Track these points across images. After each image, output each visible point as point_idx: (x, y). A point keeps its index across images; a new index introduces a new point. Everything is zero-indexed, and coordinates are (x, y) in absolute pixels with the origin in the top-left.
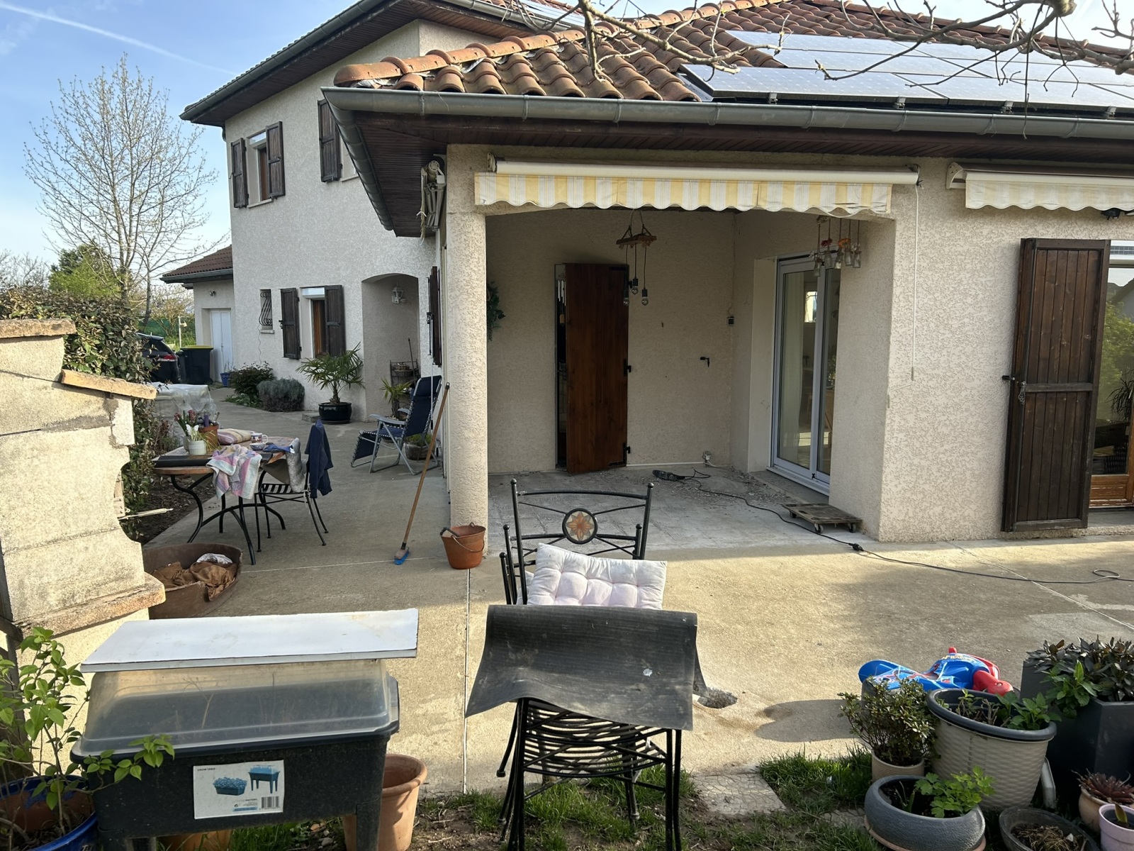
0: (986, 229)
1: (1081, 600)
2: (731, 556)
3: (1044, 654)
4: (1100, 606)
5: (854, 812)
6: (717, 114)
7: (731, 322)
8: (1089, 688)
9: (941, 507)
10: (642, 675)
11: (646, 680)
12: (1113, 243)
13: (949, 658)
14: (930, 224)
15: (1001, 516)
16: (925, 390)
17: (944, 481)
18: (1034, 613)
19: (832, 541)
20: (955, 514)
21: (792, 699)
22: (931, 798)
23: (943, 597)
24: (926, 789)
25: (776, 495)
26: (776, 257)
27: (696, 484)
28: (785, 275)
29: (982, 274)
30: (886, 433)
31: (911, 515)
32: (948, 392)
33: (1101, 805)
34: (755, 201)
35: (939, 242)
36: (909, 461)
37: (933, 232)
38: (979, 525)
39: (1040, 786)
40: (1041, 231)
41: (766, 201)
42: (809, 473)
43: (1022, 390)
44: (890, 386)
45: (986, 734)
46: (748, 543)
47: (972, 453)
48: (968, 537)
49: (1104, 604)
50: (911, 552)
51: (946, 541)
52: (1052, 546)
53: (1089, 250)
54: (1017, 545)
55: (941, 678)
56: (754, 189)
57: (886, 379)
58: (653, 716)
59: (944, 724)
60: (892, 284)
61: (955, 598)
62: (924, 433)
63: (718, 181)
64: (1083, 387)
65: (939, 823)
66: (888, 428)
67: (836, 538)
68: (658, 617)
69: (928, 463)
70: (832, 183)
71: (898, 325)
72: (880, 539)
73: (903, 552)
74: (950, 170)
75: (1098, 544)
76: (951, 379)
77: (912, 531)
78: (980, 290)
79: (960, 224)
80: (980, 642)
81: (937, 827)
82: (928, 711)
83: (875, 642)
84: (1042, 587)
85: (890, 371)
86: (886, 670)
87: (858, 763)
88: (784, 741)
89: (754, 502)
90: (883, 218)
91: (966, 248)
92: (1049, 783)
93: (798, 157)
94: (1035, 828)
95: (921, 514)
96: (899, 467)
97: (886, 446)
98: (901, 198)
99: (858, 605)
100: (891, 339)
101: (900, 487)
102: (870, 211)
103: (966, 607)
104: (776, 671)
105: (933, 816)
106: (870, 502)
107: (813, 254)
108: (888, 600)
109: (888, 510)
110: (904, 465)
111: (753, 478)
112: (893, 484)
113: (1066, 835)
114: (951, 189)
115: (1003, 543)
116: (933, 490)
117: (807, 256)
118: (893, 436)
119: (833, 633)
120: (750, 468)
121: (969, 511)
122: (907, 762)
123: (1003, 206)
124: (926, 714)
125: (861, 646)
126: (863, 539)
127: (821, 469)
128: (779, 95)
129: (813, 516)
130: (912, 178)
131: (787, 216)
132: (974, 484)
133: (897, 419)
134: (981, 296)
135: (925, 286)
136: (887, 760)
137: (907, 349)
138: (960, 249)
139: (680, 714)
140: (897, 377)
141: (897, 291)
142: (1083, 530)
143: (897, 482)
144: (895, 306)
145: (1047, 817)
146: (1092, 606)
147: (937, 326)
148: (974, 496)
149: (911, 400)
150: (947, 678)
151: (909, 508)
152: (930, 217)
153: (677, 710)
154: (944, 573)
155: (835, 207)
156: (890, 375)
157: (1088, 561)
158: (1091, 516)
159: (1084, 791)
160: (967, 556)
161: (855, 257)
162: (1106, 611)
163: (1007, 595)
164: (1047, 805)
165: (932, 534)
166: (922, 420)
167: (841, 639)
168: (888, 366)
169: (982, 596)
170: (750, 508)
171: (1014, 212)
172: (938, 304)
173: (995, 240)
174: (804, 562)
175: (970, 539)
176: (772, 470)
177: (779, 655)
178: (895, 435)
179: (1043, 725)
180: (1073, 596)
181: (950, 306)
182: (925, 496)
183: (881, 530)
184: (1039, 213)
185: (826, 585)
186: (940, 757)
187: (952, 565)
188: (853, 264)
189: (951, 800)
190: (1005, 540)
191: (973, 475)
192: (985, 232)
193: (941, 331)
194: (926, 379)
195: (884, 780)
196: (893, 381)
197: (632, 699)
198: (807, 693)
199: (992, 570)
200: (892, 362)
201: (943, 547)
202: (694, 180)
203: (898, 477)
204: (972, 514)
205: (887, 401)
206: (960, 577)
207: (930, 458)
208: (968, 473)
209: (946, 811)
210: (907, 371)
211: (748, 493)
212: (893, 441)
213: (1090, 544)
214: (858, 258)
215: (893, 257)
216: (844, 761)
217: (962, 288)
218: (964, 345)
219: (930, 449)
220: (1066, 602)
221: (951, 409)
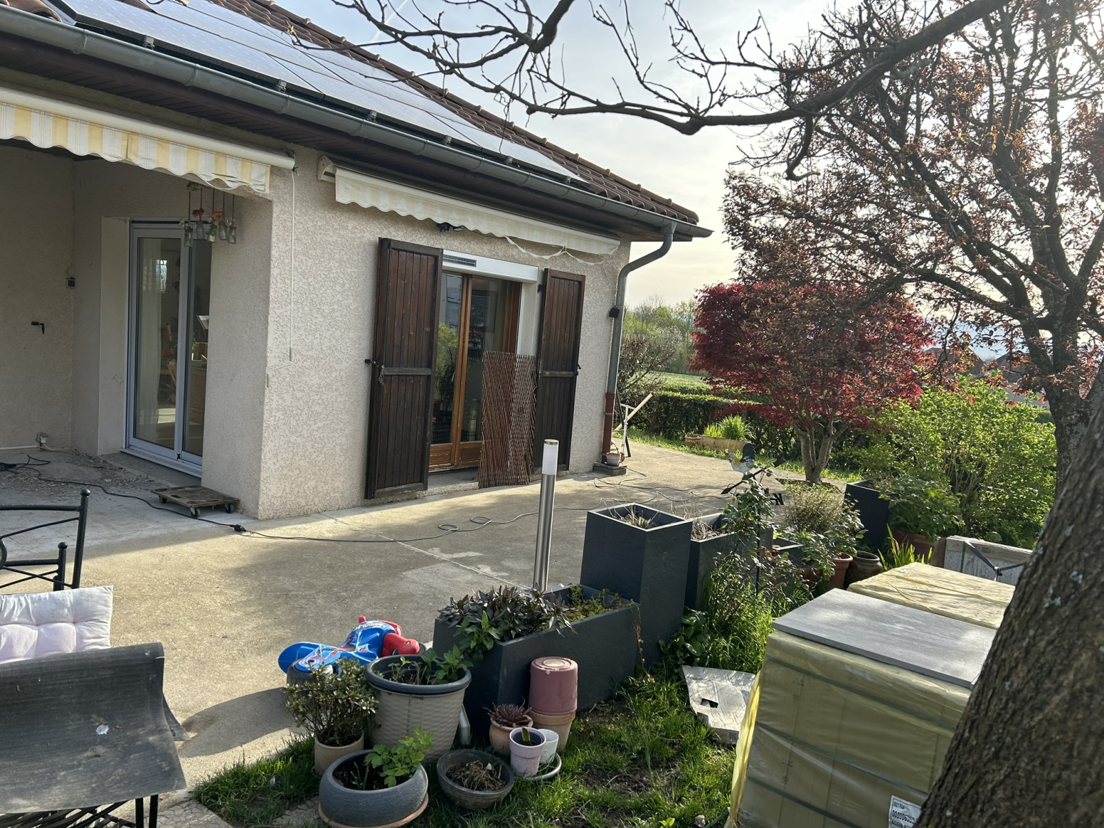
0: (351, 224)
1: (435, 552)
2: (100, 555)
3: (453, 610)
4: (450, 556)
5: (303, 806)
6: (83, 42)
7: (72, 283)
8: (494, 633)
9: (314, 482)
10: (96, 735)
11: (103, 740)
12: (445, 252)
13: (361, 628)
14: (304, 211)
15: (364, 486)
16: (300, 370)
17: (318, 456)
18: (406, 570)
19: (211, 525)
20: (326, 487)
21: (210, 704)
22: (380, 769)
23: (330, 567)
24: (376, 762)
25: (137, 479)
26: (129, 218)
27: (32, 473)
28: (140, 239)
29: (348, 265)
30: (265, 412)
31: (288, 490)
32: (321, 373)
33: (510, 731)
34: (124, 152)
35: (312, 229)
36: (286, 439)
37: (306, 218)
38: (346, 495)
39: (459, 729)
40: (393, 233)
41: (137, 156)
42: (174, 454)
43: (382, 373)
44: (269, 365)
45: (421, 694)
46: (118, 537)
47: (341, 430)
48: (337, 506)
49: (452, 553)
50: (291, 527)
51: (319, 512)
52: (404, 508)
53: (428, 255)
54: (378, 510)
55: (358, 648)
56: (123, 140)
57: (265, 358)
58: (129, 784)
59: (384, 693)
60: (269, 265)
61: (340, 567)
62: (299, 411)
63: (76, 120)
64: (424, 371)
65: (394, 792)
66: (266, 407)
67: (214, 520)
68: (111, 657)
69: (304, 440)
70: (210, 151)
71: (276, 306)
72: (259, 517)
73: (284, 528)
74: (321, 163)
75: (436, 502)
76: (323, 361)
77: (288, 506)
78: (346, 279)
79: (329, 215)
80: (371, 605)
81: (394, 796)
82: (370, 685)
83: (279, 624)
84: (406, 546)
85: (268, 350)
86: (308, 652)
87: (297, 754)
88: (213, 753)
89: (113, 489)
90: (260, 197)
91: (335, 238)
92: (465, 724)
93: (172, 114)
94: (462, 767)
95: (296, 490)
96: (277, 445)
97: (265, 425)
98: (277, 180)
99: (253, 588)
100: (269, 318)
101: (278, 465)
102: (249, 188)
103: (351, 574)
104: (185, 677)
105: (386, 786)
106: (248, 481)
107: (183, 221)
108: (281, 578)
109: (267, 488)
110: (282, 443)
111: (105, 462)
112: (271, 462)
113: (485, 765)
114: (322, 181)
115: (367, 509)
116: (307, 465)
117: (178, 222)
118: (272, 416)
119: (236, 622)
120: (101, 450)
121: (339, 483)
122: (351, 740)
123: (365, 205)
124: (367, 689)
125: (267, 630)
126: (241, 518)
127: (187, 448)
128: (156, 41)
129: (188, 500)
130: (289, 163)
131: (161, 177)
132: (342, 458)
133: (275, 398)
134: (347, 285)
135: (300, 270)
136: (333, 744)
137: (284, 330)
138: (330, 239)
139: (166, 772)
140: (275, 357)
141: (274, 271)
142: (424, 492)
143: (275, 460)
144: (272, 286)
145: (470, 755)
146: (446, 557)
147: (311, 310)
148: (342, 469)
149: (287, 380)
150: (363, 646)
151: (287, 484)
152: (304, 204)
153: (160, 767)
154: (325, 543)
155: (215, 177)
156: (268, 355)
157: (432, 518)
158: (430, 480)
159: (494, 723)
160: (340, 524)
161: (230, 233)
162: (455, 559)
163: (381, 557)
164: (463, 743)
165: (306, 507)
166: (298, 399)
167: (245, 628)
168: (266, 345)
169: (362, 561)
170: (110, 496)
171: (373, 213)
172: (311, 288)
173: (358, 235)
174: (187, 550)
175: (338, 509)
176: (127, 451)
177: (184, 658)
178: (274, 414)
179: (460, 674)
180: (430, 550)
181: (321, 292)
182: (301, 471)
183: (260, 508)
184: (392, 216)
185: (216, 572)
186: (380, 725)
187: (329, 535)
188: (228, 239)
189: (399, 765)
190: (366, 506)
191: (342, 450)
192: (350, 226)
193: (315, 315)
194: (302, 360)
195: (334, 765)
196: (272, 361)
197: (93, 771)
198: (224, 693)
199: (363, 536)
200: (270, 342)
201: (318, 519)
202: (47, 113)
203: (276, 456)
204: (341, 486)
205: (265, 381)
206: (339, 546)
207: (305, 436)
208: (338, 448)
209: (397, 778)
210: (284, 351)
211: (102, 479)
212: (272, 419)
213: (430, 503)
214: (233, 234)
215: (270, 238)
216: (283, 756)
217: (332, 276)
218: (334, 330)
219: (305, 426)
220: (426, 556)
221: (324, 388)
